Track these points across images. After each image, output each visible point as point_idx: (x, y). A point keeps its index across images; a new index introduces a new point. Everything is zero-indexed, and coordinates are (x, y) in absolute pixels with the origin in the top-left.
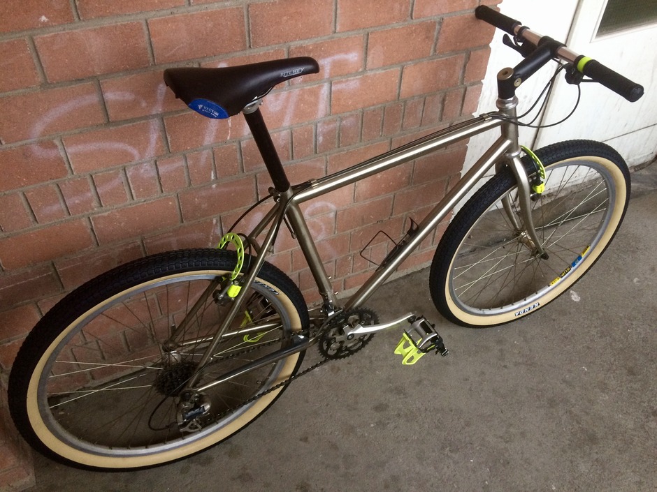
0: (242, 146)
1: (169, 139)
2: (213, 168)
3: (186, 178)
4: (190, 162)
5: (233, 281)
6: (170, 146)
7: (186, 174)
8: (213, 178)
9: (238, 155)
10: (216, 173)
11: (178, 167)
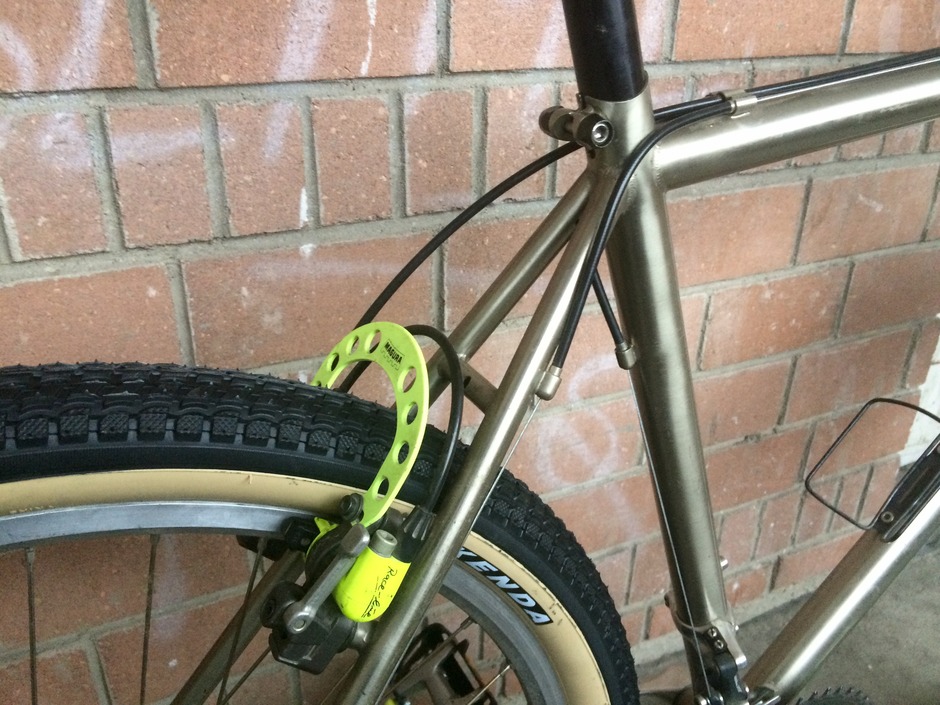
0: (406, 112)
1: (155, 26)
2: (308, 180)
3: (214, 203)
4: (229, 141)
5: (373, 531)
6: (157, 54)
7: (211, 186)
8: (304, 216)
9: (392, 146)
10: (315, 200)
11: (185, 150)
